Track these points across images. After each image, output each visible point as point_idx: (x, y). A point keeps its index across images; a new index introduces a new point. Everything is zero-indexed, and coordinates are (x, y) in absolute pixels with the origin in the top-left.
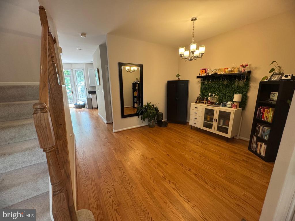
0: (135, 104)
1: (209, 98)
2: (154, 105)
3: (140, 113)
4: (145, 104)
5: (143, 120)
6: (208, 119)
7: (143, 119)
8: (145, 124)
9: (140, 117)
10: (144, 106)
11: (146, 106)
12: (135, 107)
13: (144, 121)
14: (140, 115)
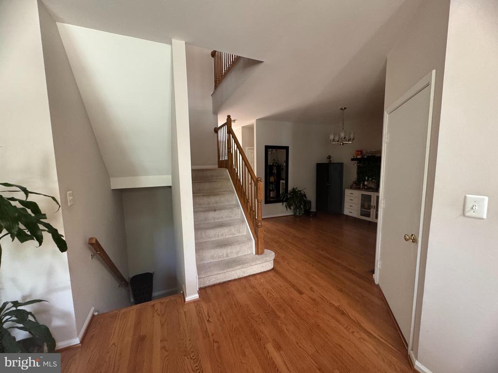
0: (272, 193)
1: (366, 183)
2: (300, 191)
3: (284, 199)
4: (290, 188)
5: (288, 208)
6: (366, 206)
7: (289, 206)
8: (290, 213)
9: (285, 203)
10: (289, 192)
11: (291, 192)
12: (271, 196)
13: (290, 208)
14: (285, 202)
